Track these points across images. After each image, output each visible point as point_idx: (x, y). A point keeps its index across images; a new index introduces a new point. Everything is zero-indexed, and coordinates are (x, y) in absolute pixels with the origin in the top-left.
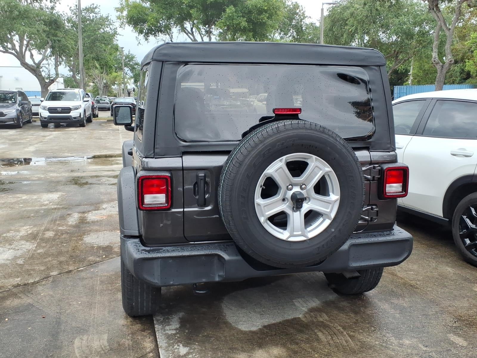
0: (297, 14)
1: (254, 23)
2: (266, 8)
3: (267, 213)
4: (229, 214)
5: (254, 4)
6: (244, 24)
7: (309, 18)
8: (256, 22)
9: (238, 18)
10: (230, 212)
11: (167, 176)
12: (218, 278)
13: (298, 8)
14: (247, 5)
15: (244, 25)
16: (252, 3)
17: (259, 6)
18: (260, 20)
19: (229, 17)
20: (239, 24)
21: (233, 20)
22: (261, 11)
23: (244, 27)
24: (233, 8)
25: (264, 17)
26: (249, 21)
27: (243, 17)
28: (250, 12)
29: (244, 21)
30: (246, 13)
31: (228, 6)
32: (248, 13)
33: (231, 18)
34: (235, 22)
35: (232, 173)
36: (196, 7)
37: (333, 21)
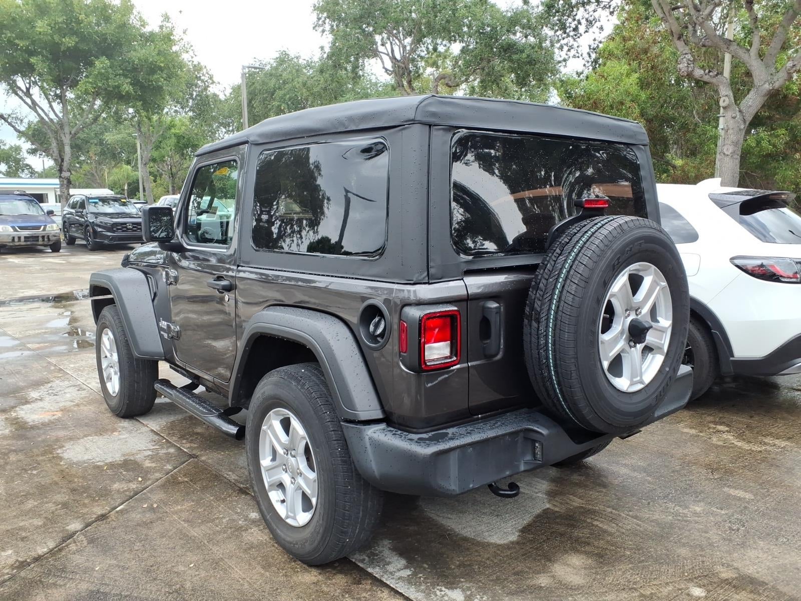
0: (199, 78)
1: (142, 87)
2: (162, 65)
3: (611, 354)
4: (573, 360)
5: (142, 58)
6: (127, 87)
7: (218, 84)
8: (146, 85)
9: (115, 77)
10: (575, 358)
11: (453, 311)
12: (524, 466)
13: (201, 69)
14: (130, 58)
15: (127, 89)
16: (139, 55)
17: (151, 60)
18: (154, 83)
19: (100, 73)
20: (118, 87)
21: (107, 79)
22: (153, 69)
23: (127, 92)
24: (107, 61)
25: (159, 79)
26: (135, 83)
27: (126, 76)
28: (135, 69)
29: (127, 83)
30: (128, 71)
31: (97, 58)
32: (131, 70)
33: (104, 77)
34: (111, 82)
35: (576, 298)
36: (39, 53)
37: (251, 94)
